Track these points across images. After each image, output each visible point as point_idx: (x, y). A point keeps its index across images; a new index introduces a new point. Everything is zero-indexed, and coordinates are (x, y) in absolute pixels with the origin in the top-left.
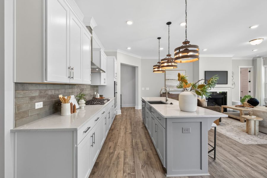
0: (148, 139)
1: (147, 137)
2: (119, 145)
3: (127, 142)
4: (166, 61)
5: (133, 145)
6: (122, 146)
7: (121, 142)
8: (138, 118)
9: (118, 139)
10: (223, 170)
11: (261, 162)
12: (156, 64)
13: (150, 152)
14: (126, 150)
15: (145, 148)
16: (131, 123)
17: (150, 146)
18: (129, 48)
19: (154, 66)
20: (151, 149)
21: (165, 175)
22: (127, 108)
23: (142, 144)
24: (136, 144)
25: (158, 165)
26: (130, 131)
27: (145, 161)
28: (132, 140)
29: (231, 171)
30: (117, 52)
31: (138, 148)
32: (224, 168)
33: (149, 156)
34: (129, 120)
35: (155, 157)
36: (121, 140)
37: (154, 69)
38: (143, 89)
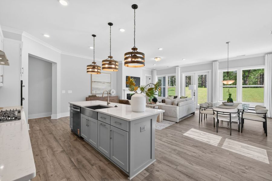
0: (91, 151)
1: (88, 149)
2: (52, 174)
3: (64, 165)
4: (108, 62)
5: (75, 166)
6: (58, 174)
7: (54, 168)
8: (63, 130)
9: (46, 167)
10: (160, 152)
11: (172, 138)
12: (91, 63)
13: (101, 164)
14: (68, 176)
15: (93, 162)
16: (55, 138)
17: (97, 157)
18: (47, 36)
19: (88, 66)
20: (100, 160)
21: (128, 179)
22: (36, 119)
23: (87, 159)
24: (79, 162)
25: (117, 173)
26: (60, 149)
27: (101, 177)
28: (70, 159)
29: (164, 151)
30: (21, 35)
31: (84, 166)
32: (160, 151)
33: (102, 168)
34: (50, 135)
35: (109, 167)
36: (52, 166)
37: (88, 69)
38: (64, 92)
